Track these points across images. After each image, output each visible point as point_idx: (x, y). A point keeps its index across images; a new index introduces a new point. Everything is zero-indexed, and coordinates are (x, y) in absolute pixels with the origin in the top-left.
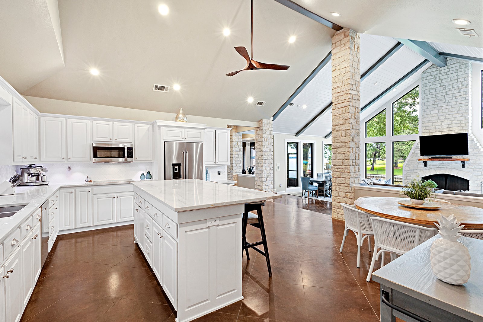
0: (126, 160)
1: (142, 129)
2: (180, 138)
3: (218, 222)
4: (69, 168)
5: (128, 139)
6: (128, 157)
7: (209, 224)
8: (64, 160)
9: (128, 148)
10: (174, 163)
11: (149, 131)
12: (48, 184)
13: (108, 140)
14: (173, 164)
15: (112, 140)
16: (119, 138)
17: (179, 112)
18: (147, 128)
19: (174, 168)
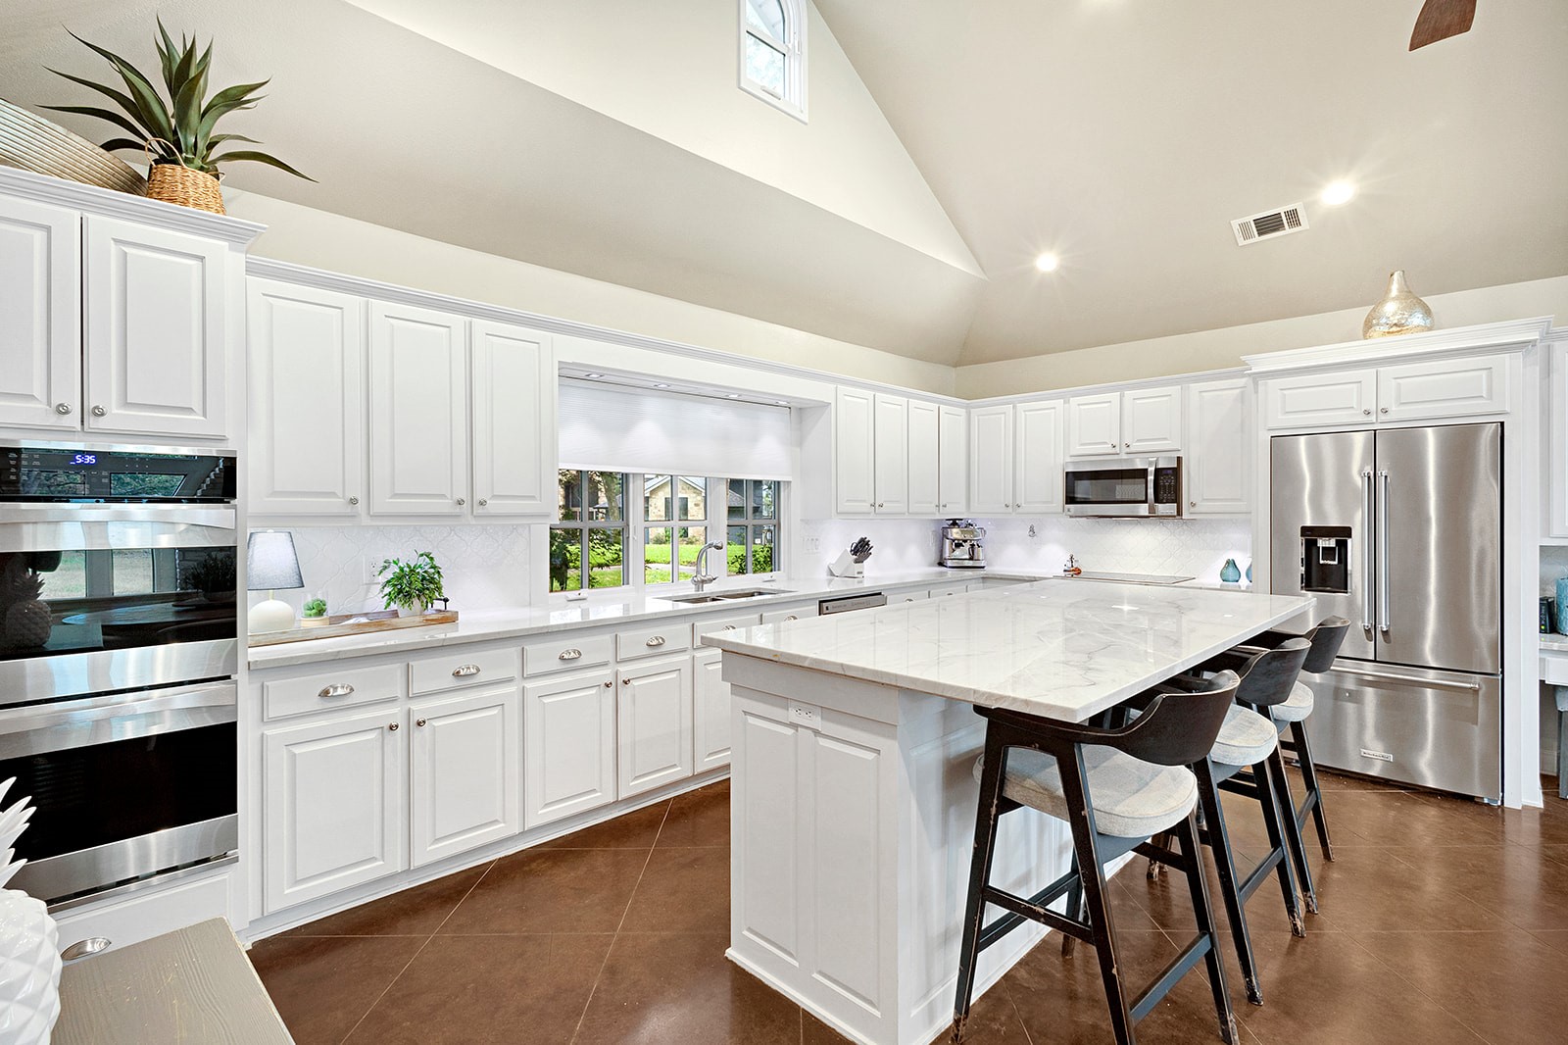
0: (1152, 509)
1: (1214, 397)
2: (1352, 411)
3: (816, 721)
4: (1032, 529)
5: (1165, 439)
6: (1157, 500)
7: (793, 715)
8: (1010, 509)
9: (1157, 471)
10: (1308, 524)
11: (1242, 402)
12: (983, 567)
13: (1107, 448)
14: (1305, 530)
15: (1117, 450)
16: (1138, 441)
17: (1388, 291)
18: (1238, 391)
19: (1310, 546)
